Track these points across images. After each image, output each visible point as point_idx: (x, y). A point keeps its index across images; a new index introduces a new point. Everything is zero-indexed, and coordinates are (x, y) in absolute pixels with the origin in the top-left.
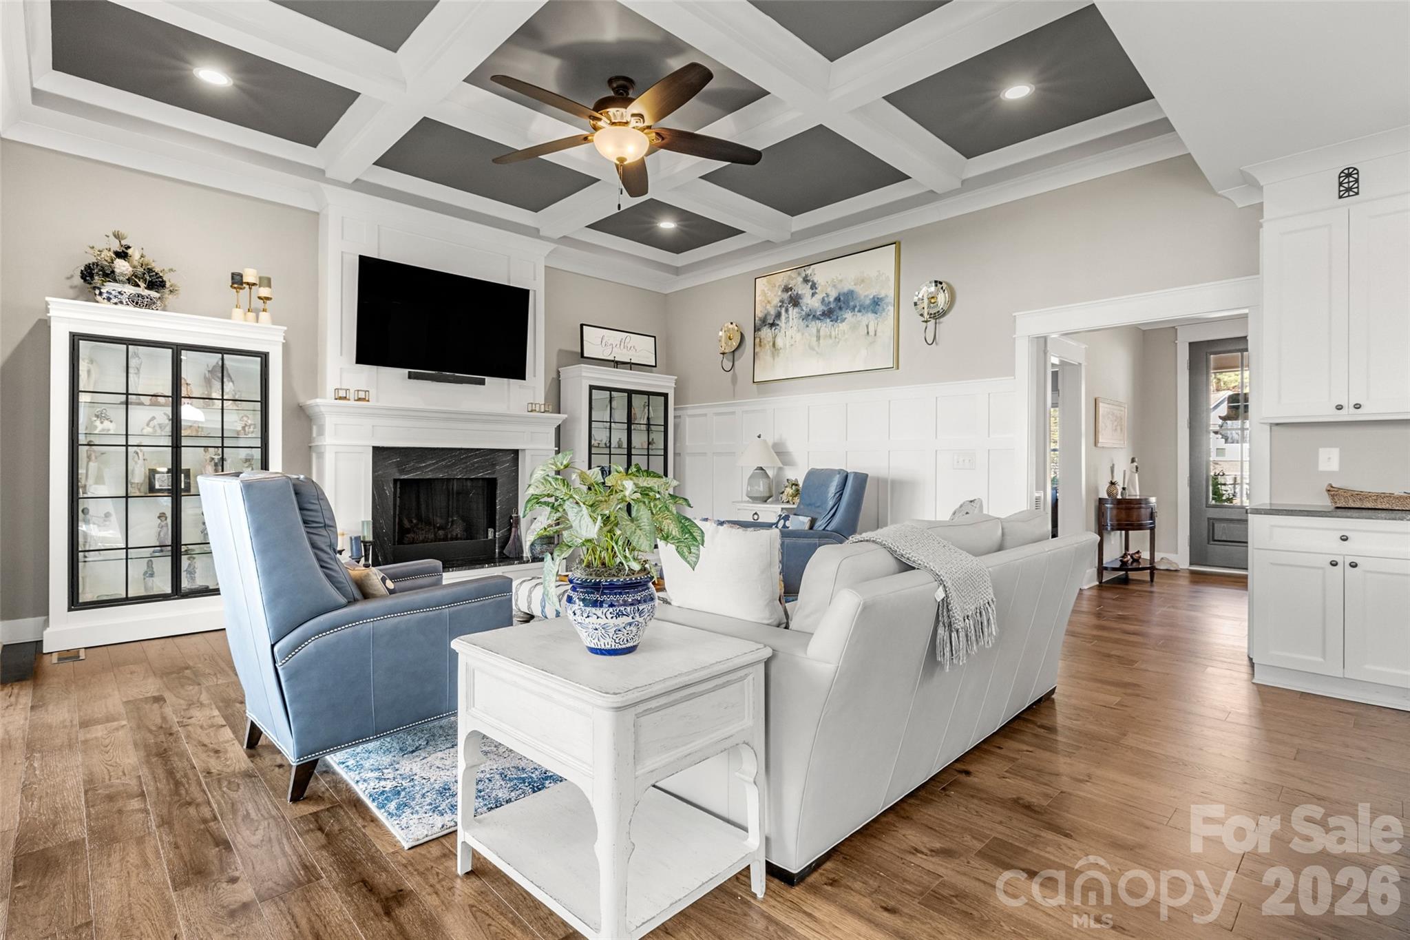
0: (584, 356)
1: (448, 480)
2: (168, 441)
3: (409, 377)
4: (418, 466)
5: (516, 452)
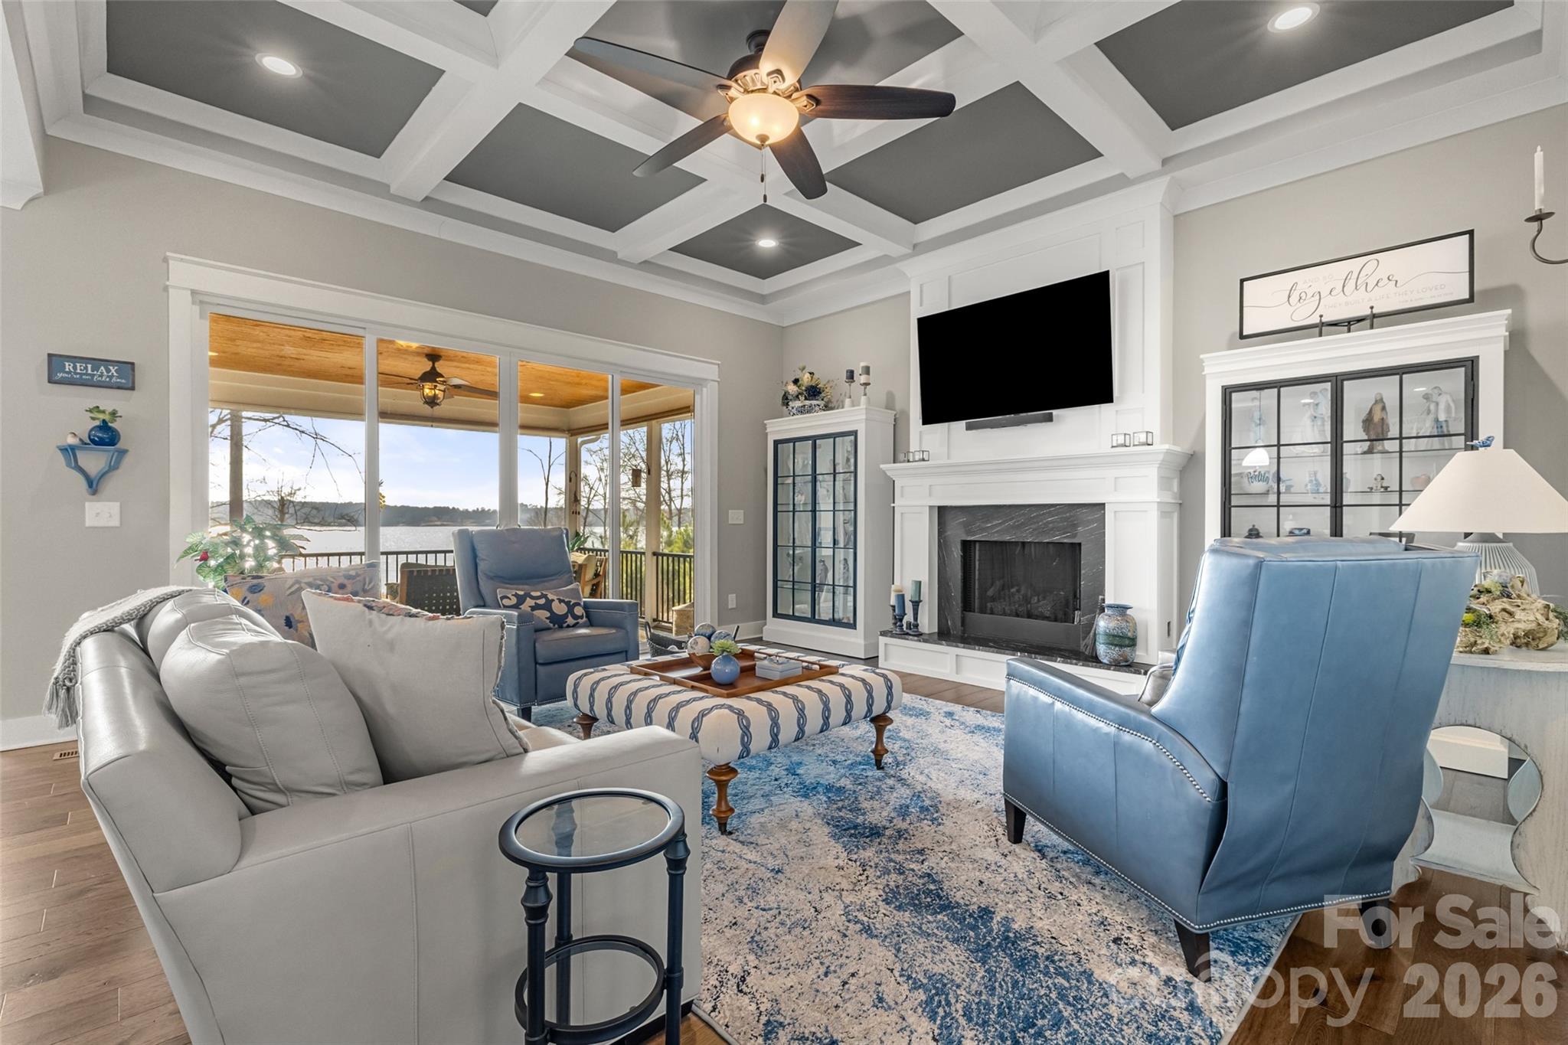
0: (1245, 334)
2: (810, 507)
3: (967, 429)
4: (984, 526)
5: (1103, 505)
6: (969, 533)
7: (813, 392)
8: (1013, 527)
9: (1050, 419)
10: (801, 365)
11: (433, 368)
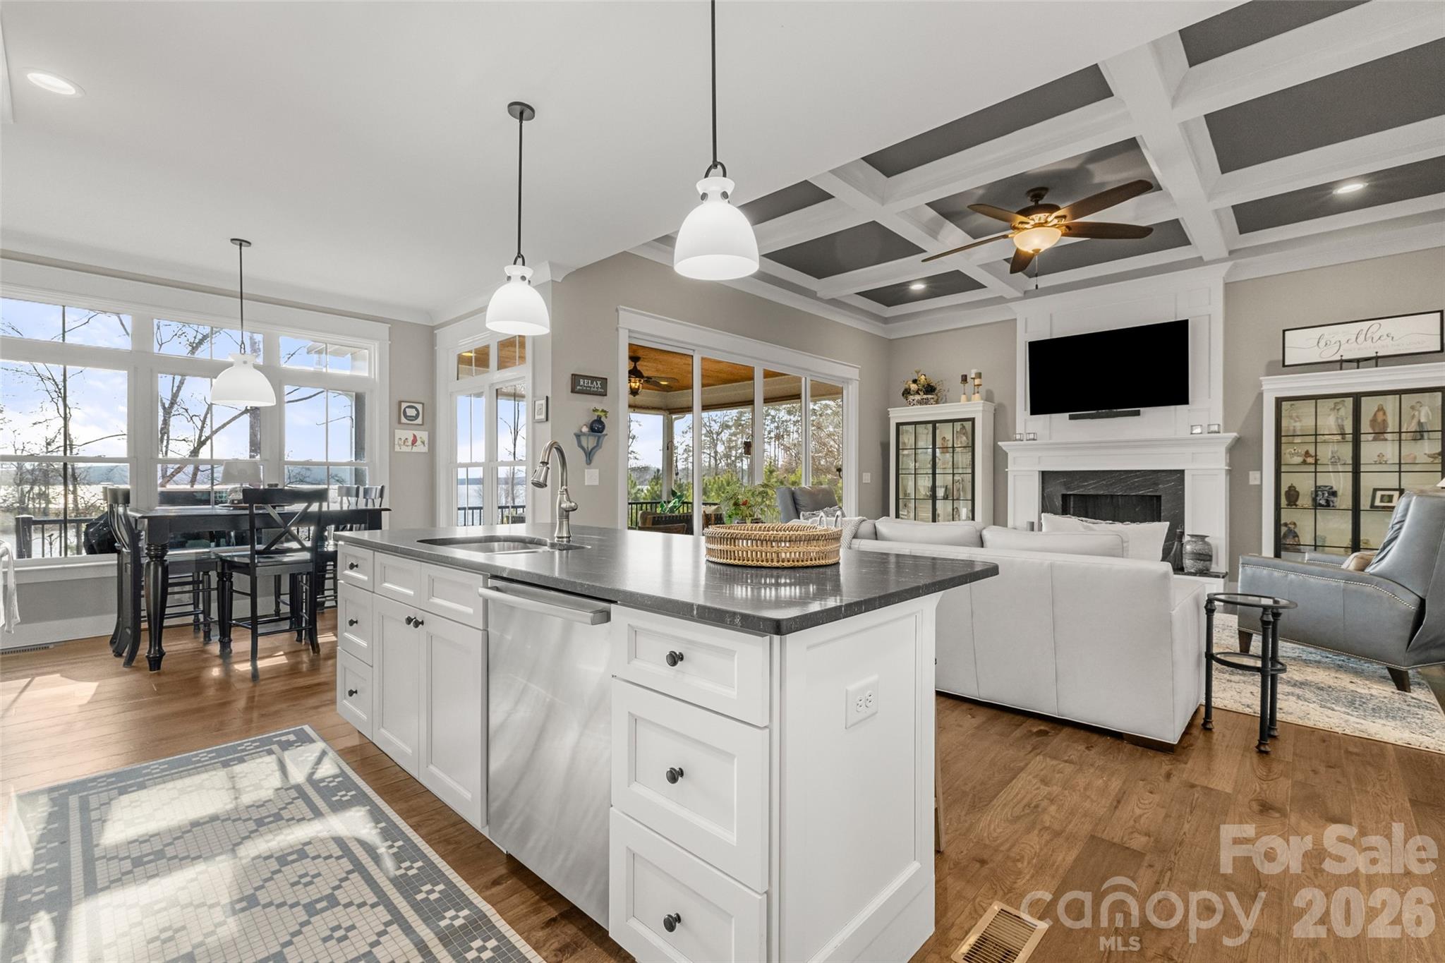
0: (1286, 364)
1: (1112, 496)
2: (930, 471)
3: (1070, 419)
4: (1081, 484)
5: (1182, 472)
6: (1068, 489)
7: (930, 389)
8: (1106, 486)
9: (1138, 413)
10: (917, 369)
11: (635, 367)
